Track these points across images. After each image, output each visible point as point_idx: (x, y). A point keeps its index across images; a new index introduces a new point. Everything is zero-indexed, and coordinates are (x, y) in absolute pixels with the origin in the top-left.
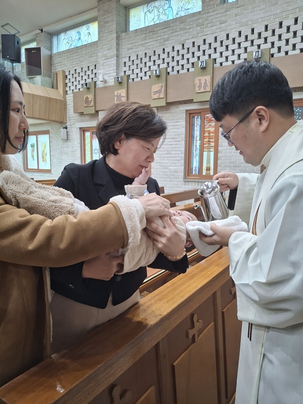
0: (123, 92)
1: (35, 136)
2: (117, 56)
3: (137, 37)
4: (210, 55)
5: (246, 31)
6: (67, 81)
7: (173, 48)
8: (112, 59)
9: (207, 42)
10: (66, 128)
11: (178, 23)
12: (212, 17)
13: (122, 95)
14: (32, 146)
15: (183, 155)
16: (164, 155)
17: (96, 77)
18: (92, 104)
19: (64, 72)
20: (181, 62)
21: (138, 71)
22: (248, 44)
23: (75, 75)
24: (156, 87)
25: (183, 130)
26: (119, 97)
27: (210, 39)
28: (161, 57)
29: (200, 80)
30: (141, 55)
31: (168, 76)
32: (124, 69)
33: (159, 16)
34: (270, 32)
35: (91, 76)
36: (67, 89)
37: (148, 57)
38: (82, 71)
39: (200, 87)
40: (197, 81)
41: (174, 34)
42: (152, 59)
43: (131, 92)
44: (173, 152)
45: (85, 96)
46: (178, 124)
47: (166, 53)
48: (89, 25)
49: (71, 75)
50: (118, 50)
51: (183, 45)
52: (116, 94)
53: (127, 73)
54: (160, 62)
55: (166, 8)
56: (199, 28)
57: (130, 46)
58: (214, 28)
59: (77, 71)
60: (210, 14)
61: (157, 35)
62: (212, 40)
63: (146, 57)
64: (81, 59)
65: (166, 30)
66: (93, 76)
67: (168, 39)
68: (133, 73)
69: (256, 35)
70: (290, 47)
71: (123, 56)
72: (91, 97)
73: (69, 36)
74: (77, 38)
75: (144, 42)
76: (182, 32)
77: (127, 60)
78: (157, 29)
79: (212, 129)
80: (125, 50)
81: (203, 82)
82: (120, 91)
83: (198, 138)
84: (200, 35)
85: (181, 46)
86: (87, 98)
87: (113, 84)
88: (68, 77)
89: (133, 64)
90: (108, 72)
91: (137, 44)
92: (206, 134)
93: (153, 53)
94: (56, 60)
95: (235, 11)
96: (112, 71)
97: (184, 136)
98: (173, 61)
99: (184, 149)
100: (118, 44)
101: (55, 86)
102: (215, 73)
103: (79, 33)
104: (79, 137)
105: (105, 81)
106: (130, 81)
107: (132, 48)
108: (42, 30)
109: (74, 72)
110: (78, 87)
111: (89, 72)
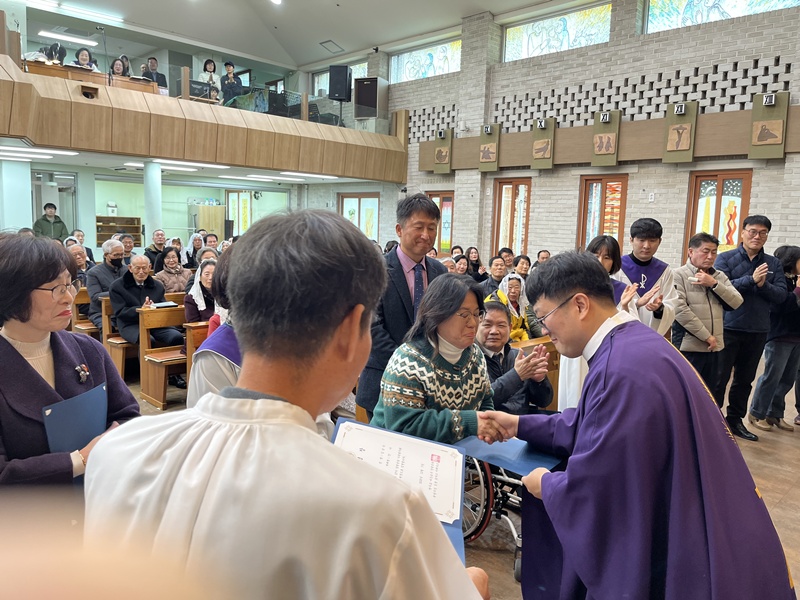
0: (492, 147)
1: (357, 199)
2: (487, 96)
3: (517, 72)
4: (617, 103)
5: (668, 74)
6: (411, 125)
7: (567, 89)
8: (479, 100)
9: (614, 85)
10: (405, 191)
11: (575, 56)
12: (623, 52)
13: (491, 150)
14: (351, 213)
15: (575, 237)
16: (547, 236)
17: (453, 121)
18: (447, 160)
19: (407, 112)
20: (576, 111)
21: (516, 117)
22: (671, 91)
23: (423, 118)
24: (539, 144)
25: (576, 202)
26: (487, 154)
27: (619, 82)
28: (550, 101)
29: (601, 138)
30: (521, 96)
31: (558, 130)
32: (496, 113)
33: (549, 41)
34: (700, 78)
35: (447, 120)
36: (411, 135)
37: (530, 100)
38: (434, 113)
39: (600, 147)
40: (597, 139)
41: (569, 71)
42: (537, 102)
43: (503, 146)
44: (560, 232)
45: (438, 149)
46: (569, 193)
47: (556, 96)
48: (446, 45)
49: (417, 116)
50: (487, 88)
51: (581, 86)
52: (482, 149)
53: (499, 120)
54: (548, 107)
55: (559, 30)
56: (603, 65)
57: (505, 83)
58: (625, 66)
59: (427, 112)
60: (620, 47)
61: (545, 71)
62: (622, 84)
63: (527, 99)
64: (434, 95)
65: (558, 64)
66: (450, 120)
67: (559, 78)
68: (508, 120)
69: (682, 81)
70: (727, 100)
71: (495, 95)
72: (445, 150)
73: (416, 58)
74: (428, 62)
75: (525, 78)
76: (580, 69)
77: (500, 101)
78: (546, 62)
79: (617, 204)
80: (499, 88)
81: (605, 140)
82: (488, 146)
83: (597, 214)
84: (605, 74)
85: (577, 88)
86: (440, 152)
87: (479, 134)
88: (413, 119)
89: (508, 108)
90: (472, 118)
91: (515, 80)
92: (608, 210)
93: (537, 95)
94: (396, 94)
95: (654, 46)
96: (478, 117)
97: (577, 210)
98: (565, 107)
99: (575, 228)
100: (488, 79)
101: (393, 131)
102: (623, 129)
103: (430, 55)
105: (468, 130)
106: (504, 130)
107: (508, 86)
108: (377, 50)
109: (421, 112)
110: (426, 134)
111: (445, 115)
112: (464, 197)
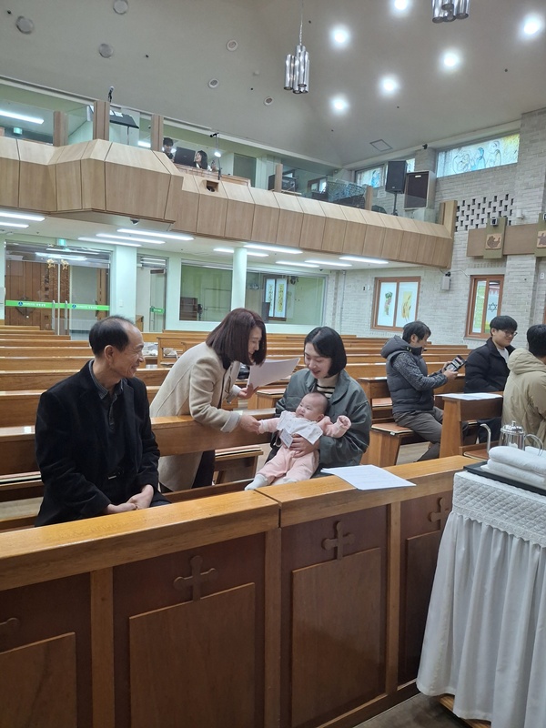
1: (394, 285)
6: (459, 214)
8: (538, 189)
10: (449, 275)
14: (389, 296)
17: (506, 210)
18: (499, 246)
19: (456, 202)
23: (472, 207)
35: (499, 209)
36: (458, 224)
38: (484, 202)
45: (489, 236)
48: (499, 140)
49: (466, 206)
59: (477, 202)
64: (486, 185)
66: (502, 208)
72: (497, 237)
73: (465, 153)
74: (478, 156)
86: (492, 238)
87: (537, 221)
88: (461, 209)
90: (527, 206)
94: (443, 186)
96: (535, 205)
101: (441, 220)
103: (481, 150)
104: (468, 286)
105: (524, 218)
108: (425, 147)
109: (471, 202)
110: (475, 223)
111: (497, 204)
112: (514, 281)
